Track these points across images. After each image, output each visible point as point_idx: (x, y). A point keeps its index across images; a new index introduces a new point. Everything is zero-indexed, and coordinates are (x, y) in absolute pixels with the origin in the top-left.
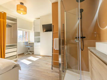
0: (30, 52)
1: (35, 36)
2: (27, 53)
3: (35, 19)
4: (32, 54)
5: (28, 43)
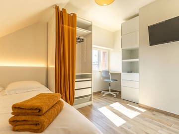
0: (112, 91)
1: (123, 59)
2: (107, 93)
3: (124, 21)
4: (116, 97)
5: (110, 74)
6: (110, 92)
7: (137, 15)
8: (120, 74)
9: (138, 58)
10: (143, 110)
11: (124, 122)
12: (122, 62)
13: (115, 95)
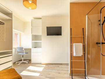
1: (32, 40)
2: (21, 62)
3: (33, 19)
4: (28, 63)
5: (23, 49)
6: (23, 61)
7: (41, 19)
8: (31, 49)
9: (41, 40)
10: (45, 66)
11: (39, 74)
12: (32, 42)
13: (27, 62)
